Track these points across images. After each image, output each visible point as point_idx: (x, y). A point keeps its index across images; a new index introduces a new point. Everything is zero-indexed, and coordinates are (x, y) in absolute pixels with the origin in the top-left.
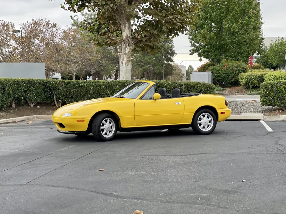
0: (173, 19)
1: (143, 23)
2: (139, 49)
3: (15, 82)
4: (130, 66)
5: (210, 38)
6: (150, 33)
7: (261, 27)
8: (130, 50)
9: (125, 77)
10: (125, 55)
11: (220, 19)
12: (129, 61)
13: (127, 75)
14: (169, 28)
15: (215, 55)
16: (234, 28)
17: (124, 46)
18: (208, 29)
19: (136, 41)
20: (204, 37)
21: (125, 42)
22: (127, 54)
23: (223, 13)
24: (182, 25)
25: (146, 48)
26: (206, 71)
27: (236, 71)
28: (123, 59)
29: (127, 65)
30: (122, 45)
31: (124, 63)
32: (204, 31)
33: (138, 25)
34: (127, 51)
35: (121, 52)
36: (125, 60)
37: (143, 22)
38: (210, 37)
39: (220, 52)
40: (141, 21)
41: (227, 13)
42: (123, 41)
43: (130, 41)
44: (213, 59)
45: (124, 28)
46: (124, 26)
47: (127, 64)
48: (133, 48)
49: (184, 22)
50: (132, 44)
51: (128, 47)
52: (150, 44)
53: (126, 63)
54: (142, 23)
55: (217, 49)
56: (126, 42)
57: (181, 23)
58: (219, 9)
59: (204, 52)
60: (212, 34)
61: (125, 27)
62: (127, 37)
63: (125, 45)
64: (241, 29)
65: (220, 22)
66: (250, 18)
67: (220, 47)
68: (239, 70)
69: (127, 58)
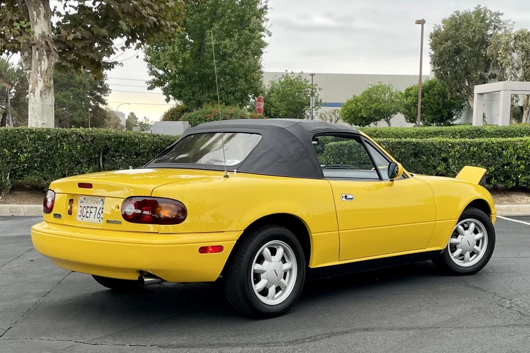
0: (140, 8)
1: (76, 12)
2: (69, 65)
4: (50, 99)
5: (185, 62)
6: (93, 34)
7: (263, 50)
8: (49, 64)
9: (40, 122)
10: (39, 75)
11: (201, 29)
12: (50, 88)
13: (45, 117)
14: (131, 24)
15: (194, 93)
16: (225, 47)
17: (36, 54)
18: (179, 46)
19: (63, 46)
20: (174, 59)
21: (39, 46)
22: (45, 73)
23: (206, 19)
24: (158, 21)
25: (83, 63)
26: (177, 120)
28: (36, 82)
29: (44, 97)
30: (30, 54)
31: (38, 93)
32: (173, 49)
33: (64, 13)
34: (43, 67)
35: (30, 69)
36: (41, 85)
37: (76, 9)
38: (184, 60)
39: (201, 88)
40: (71, 6)
41: (213, 21)
42: (34, 44)
43: (50, 45)
44: (190, 100)
45: (35, 16)
46: (35, 13)
47: (45, 94)
48: (57, 61)
49: (162, 16)
50: (54, 53)
51: (45, 57)
52: (91, 55)
53: (41, 93)
54: (73, 12)
55: (196, 82)
56: (42, 46)
57: (156, 16)
58: (199, 12)
59: (173, 86)
60: (187, 55)
61: (38, 15)
62: (43, 36)
63: (39, 54)
64: (237, 51)
65: (200, 36)
66: (252, 31)
67: (201, 79)
69: (44, 81)
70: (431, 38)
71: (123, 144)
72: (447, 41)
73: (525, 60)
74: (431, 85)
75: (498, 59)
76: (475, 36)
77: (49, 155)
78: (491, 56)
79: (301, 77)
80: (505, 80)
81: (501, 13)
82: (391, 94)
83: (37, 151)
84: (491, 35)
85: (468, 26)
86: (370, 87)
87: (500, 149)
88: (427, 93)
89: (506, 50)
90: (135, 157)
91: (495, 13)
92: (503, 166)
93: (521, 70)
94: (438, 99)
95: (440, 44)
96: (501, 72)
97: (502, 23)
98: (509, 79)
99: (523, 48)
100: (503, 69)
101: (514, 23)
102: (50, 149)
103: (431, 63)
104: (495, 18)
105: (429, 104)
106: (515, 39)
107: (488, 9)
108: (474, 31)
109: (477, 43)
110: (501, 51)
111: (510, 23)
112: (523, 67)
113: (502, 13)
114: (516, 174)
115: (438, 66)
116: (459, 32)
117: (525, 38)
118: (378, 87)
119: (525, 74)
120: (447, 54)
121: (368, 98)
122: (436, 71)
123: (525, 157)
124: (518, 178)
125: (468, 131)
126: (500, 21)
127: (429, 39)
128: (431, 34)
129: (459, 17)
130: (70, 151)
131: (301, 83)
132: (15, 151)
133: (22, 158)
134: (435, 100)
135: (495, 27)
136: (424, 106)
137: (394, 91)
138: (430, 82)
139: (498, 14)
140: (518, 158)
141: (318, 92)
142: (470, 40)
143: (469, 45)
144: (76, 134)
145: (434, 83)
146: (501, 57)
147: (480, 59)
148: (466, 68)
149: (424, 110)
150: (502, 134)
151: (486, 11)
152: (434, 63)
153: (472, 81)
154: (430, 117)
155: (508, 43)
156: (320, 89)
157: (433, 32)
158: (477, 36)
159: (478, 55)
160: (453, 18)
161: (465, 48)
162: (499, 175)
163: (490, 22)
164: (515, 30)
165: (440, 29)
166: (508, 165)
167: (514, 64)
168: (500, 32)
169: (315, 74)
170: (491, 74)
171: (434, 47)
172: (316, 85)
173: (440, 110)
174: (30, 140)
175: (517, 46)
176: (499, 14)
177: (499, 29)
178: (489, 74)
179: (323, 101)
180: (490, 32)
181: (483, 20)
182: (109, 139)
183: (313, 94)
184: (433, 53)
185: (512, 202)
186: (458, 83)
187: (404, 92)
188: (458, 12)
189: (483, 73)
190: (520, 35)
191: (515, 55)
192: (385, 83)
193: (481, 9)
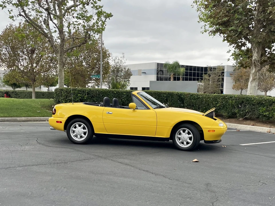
3: (156, 93)
8: (255, 70)
12: (254, 79)
22: (253, 74)
29: (252, 83)
34: (253, 71)
43: (256, 63)
47: (252, 82)
50: (258, 66)
51: (254, 68)
53: (251, 81)
56: (253, 64)
61: (255, 52)
62: (255, 60)
69: (253, 77)
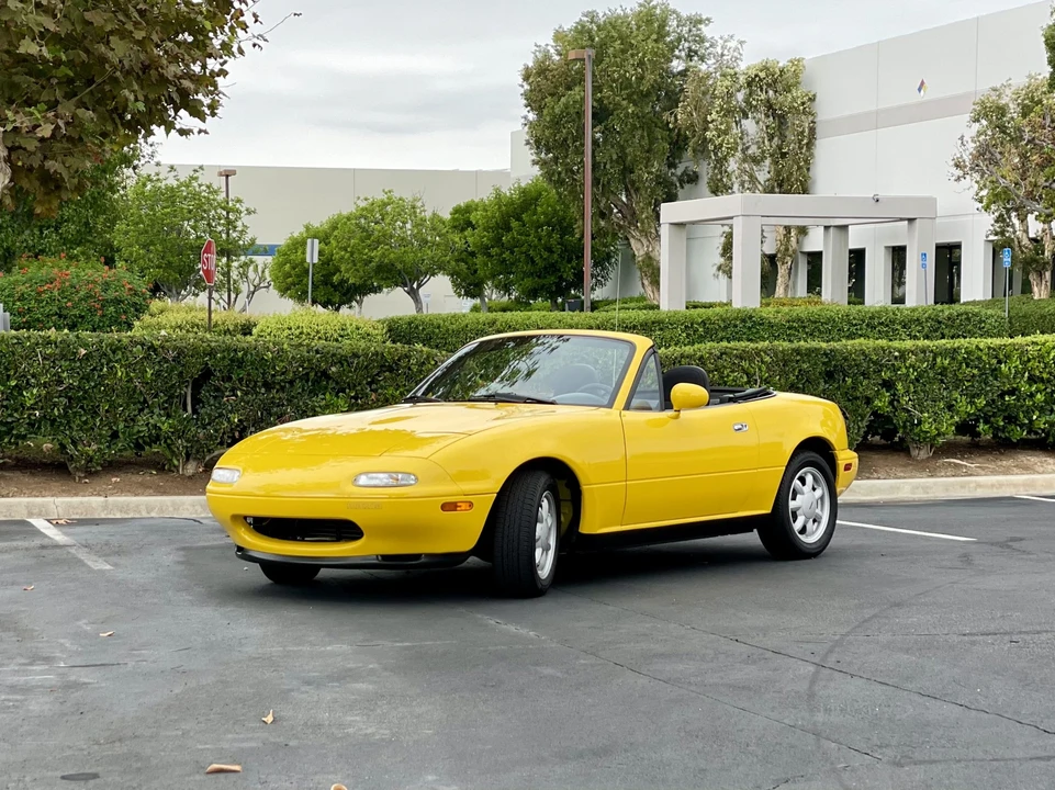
27: (105, 303)
68: (117, 301)
70: (526, 78)
71: (241, 363)
72: (569, 88)
73: (776, 139)
74: (528, 200)
75: (709, 134)
76: (642, 78)
77: (86, 392)
78: (687, 129)
79: (196, 179)
80: (727, 189)
81: (704, 17)
82: (420, 224)
83: (60, 382)
84: (683, 73)
85: (623, 51)
86: (363, 204)
87: (994, 361)
88: (519, 219)
89: (728, 112)
90: (263, 390)
91: (689, 19)
92: (1002, 396)
93: (768, 162)
94: (549, 235)
95: (552, 95)
96: (715, 168)
97: (707, 45)
98: (736, 187)
99: (770, 105)
100: (721, 161)
101: (741, 43)
102: (87, 378)
103: (528, 143)
104: (690, 31)
105: (524, 249)
106: (749, 84)
107: (671, 7)
108: (641, 64)
109: (648, 94)
110: (714, 116)
111: (732, 44)
112: (771, 155)
113: (708, 19)
114: (1028, 413)
115: (548, 151)
116: (603, 66)
117: (773, 85)
118: (385, 205)
119: (778, 173)
120: (574, 120)
121: (359, 234)
122: (543, 164)
123: (1045, 376)
124: (1031, 421)
125: (724, 321)
126: (702, 40)
127: (520, 81)
128: (527, 68)
129: (598, 26)
130: (130, 380)
131: (196, 196)
132: (13, 383)
133: (29, 396)
134: (540, 240)
135: (690, 54)
136: (512, 253)
137: (428, 215)
138: (524, 192)
139: (697, 21)
140: (1032, 380)
141: (245, 219)
142: (631, 86)
143: (629, 98)
144: (143, 345)
145: (534, 194)
146: (717, 129)
147: (659, 133)
148: (622, 158)
149: (512, 264)
150: (804, 327)
151: (667, 12)
152: (538, 142)
153: (637, 190)
154: (528, 283)
155: (730, 95)
156: (249, 212)
157: (531, 64)
158: (650, 77)
159: (650, 124)
160: (581, 30)
161: (618, 105)
162: (994, 415)
163: (679, 40)
164: (747, 63)
165: (547, 56)
166: (1012, 392)
167: (748, 148)
168: (703, 67)
169: (234, 173)
170: (684, 173)
171: (535, 100)
172: (239, 201)
173: (553, 265)
174: (44, 359)
175: (754, 103)
176: (700, 22)
177: (702, 59)
178: (679, 171)
179: (258, 242)
180: (677, 65)
181: (661, 34)
182: (212, 353)
183: (230, 224)
184: (532, 116)
185: (1027, 469)
186: (603, 194)
187: (447, 216)
188: (592, 16)
189: (665, 168)
190: (762, 75)
191: (749, 125)
192: (404, 193)
193: (655, 7)
